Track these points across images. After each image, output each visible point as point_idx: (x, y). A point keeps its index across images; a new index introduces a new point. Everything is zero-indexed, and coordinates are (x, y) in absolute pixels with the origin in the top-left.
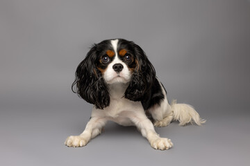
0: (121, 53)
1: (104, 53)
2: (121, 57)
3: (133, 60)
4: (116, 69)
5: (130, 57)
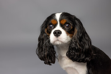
1: (50, 22)
3: (72, 27)
4: (55, 35)
5: (69, 25)
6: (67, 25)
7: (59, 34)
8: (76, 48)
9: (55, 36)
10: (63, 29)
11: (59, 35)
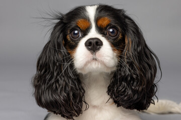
0: (100, 22)
1: (73, 24)
2: (101, 30)
3: (120, 35)
4: (89, 47)
5: (115, 31)
6: (111, 30)
7: (98, 47)
8: (134, 76)
9: (89, 49)
10: (103, 36)
11: (99, 49)
